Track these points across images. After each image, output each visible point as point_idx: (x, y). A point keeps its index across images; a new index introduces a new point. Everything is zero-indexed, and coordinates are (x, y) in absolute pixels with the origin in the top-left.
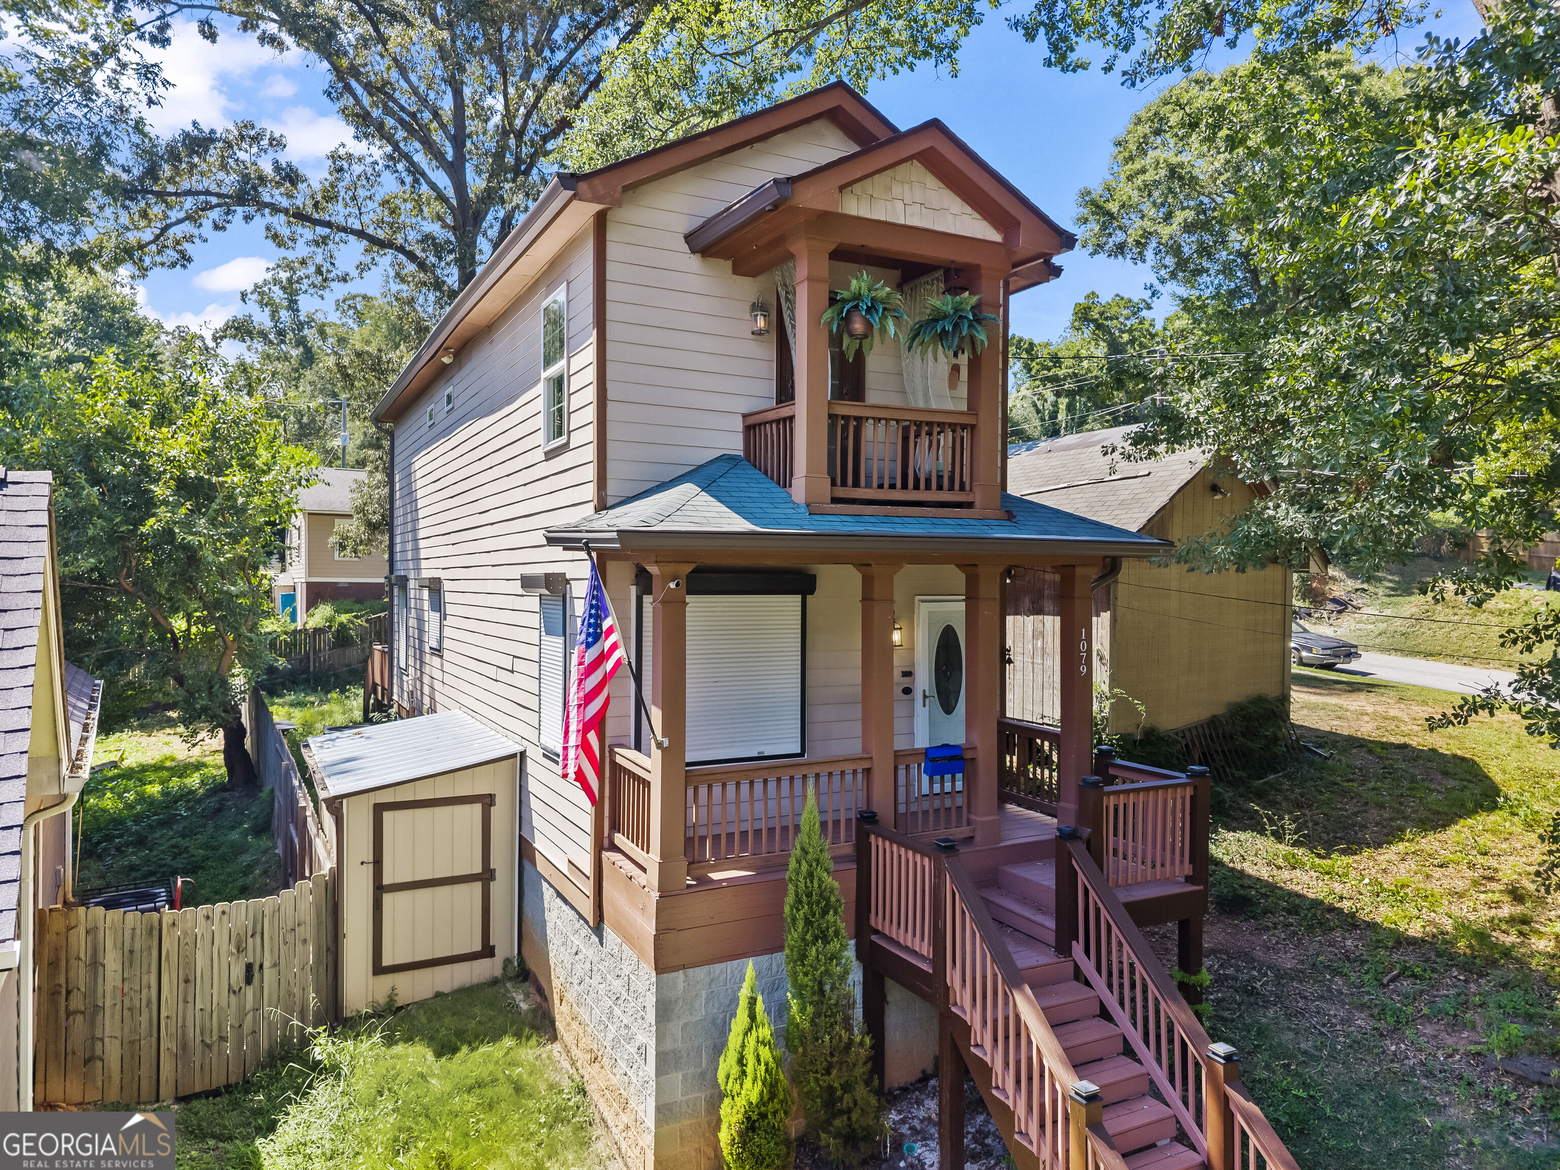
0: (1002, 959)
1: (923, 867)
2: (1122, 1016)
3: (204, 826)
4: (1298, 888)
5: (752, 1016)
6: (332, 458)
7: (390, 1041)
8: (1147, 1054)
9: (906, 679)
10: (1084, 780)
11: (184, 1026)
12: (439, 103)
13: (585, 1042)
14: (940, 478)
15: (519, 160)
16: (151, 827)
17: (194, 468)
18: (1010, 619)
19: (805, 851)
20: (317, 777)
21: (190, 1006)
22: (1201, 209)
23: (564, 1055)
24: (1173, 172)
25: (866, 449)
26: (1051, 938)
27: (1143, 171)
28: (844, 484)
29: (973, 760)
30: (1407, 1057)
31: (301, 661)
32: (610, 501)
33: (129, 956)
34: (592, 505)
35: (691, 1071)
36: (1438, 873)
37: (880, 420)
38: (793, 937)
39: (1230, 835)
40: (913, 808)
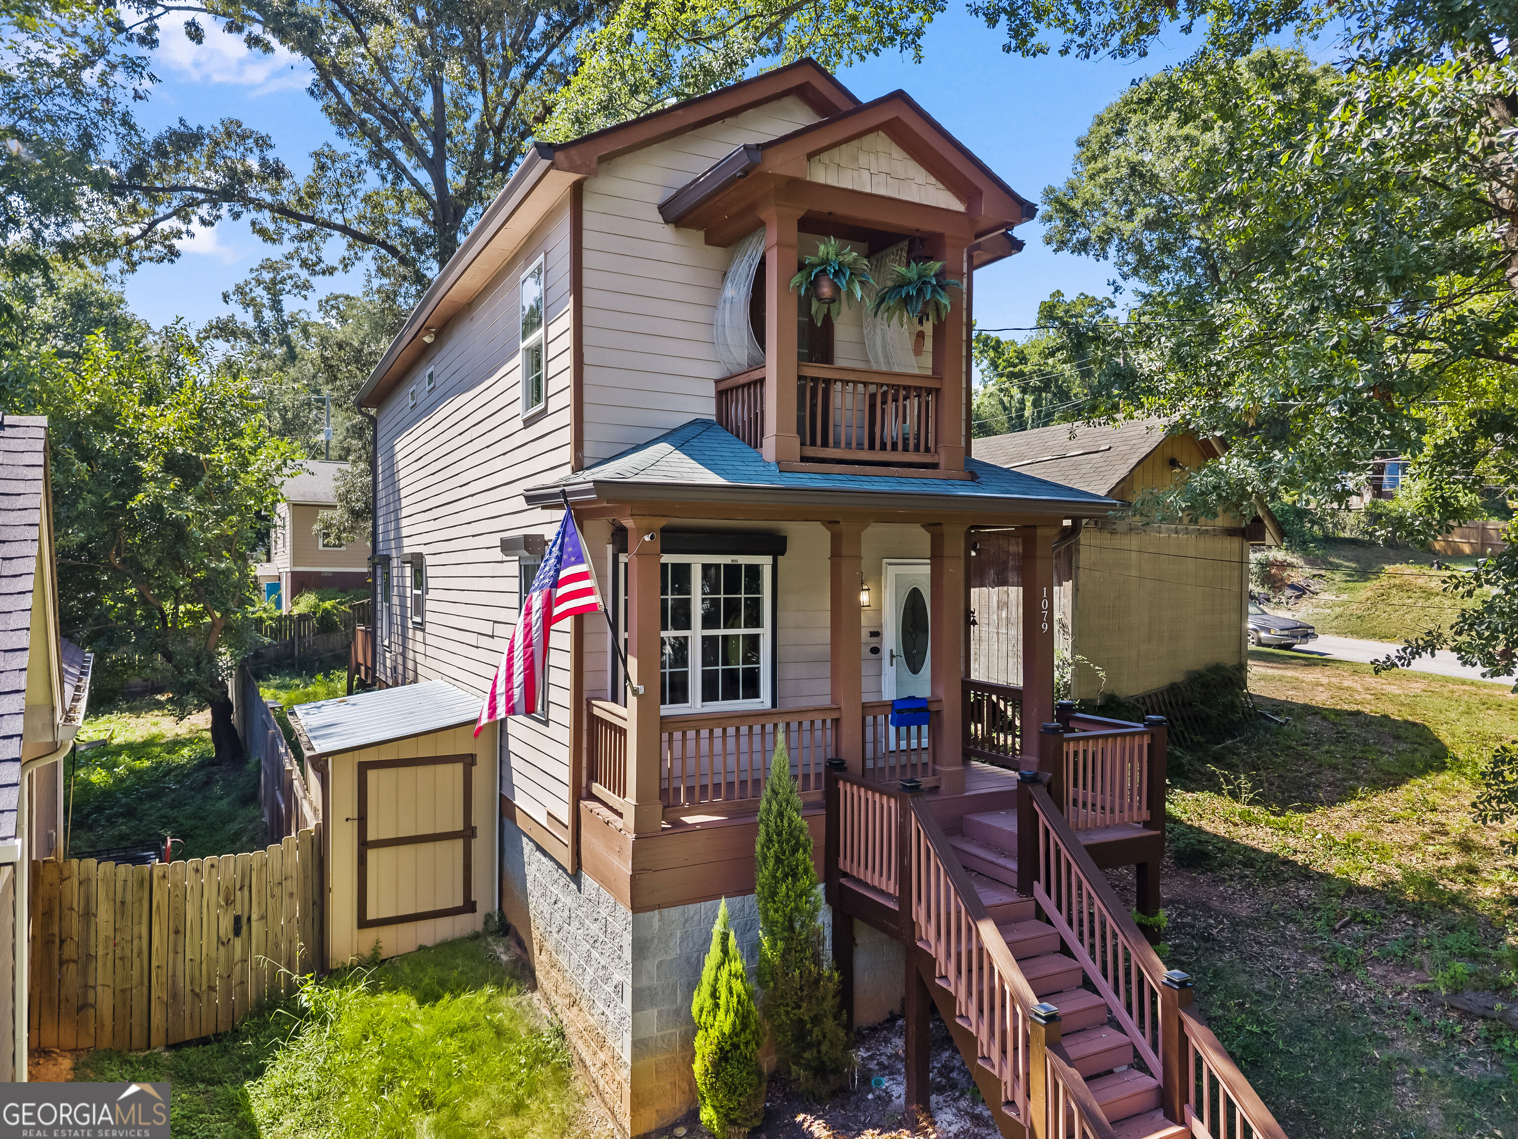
0: (965, 892)
1: (890, 808)
2: (1081, 951)
3: (193, 797)
4: (1253, 843)
5: (725, 951)
6: (316, 452)
7: (374, 990)
8: (1105, 986)
9: (874, 639)
10: (1045, 728)
11: (174, 975)
12: (419, 104)
13: (564, 988)
14: (905, 440)
15: (497, 156)
16: (140, 799)
17: (182, 444)
18: (974, 592)
19: (775, 793)
20: (303, 739)
21: (180, 956)
22: (1162, 207)
23: (543, 1003)
24: (1135, 170)
25: (835, 416)
26: (1013, 879)
27: (1105, 170)
28: (813, 443)
29: (938, 712)
30: (1357, 996)
31: (286, 646)
32: (587, 463)
33: (121, 907)
34: (569, 467)
35: (666, 1007)
36: (1388, 828)
37: (848, 382)
38: (763, 875)
39: (1189, 796)
40: (881, 764)
